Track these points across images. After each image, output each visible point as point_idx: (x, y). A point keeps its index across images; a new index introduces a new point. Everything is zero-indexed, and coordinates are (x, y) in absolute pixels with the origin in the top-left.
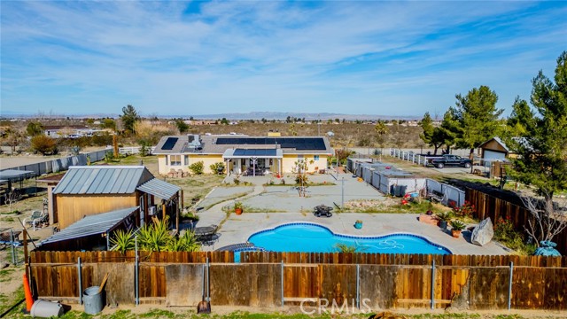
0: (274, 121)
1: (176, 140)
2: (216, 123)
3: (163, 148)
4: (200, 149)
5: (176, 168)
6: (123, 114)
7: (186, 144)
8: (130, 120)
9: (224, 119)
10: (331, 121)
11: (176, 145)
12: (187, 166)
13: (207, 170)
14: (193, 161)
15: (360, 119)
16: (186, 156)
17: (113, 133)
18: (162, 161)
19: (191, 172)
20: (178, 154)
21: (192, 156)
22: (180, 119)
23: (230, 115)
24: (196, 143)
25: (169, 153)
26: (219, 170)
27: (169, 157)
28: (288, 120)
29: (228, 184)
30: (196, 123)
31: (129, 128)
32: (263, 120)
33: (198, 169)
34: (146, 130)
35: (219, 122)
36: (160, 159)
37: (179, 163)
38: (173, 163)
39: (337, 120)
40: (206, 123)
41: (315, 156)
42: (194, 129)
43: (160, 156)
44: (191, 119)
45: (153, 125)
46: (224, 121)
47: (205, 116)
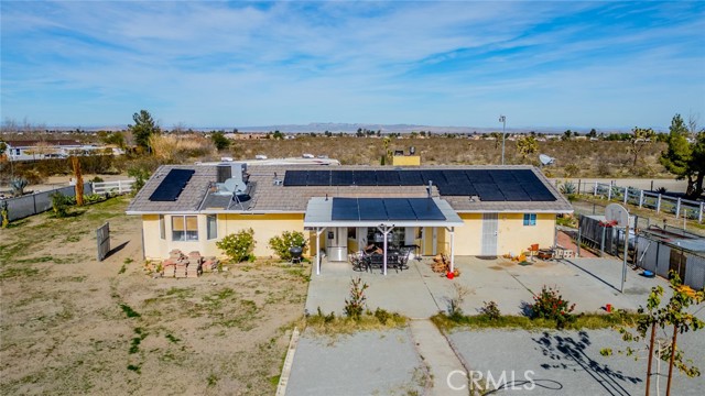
0: (341, 135)
1: (188, 174)
2: (268, 137)
3: (153, 198)
4: (244, 198)
5: (186, 246)
6: (134, 124)
7: (210, 185)
8: (144, 131)
9: (277, 132)
10: (415, 134)
11: (187, 191)
12: (213, 241)
13: (262, 250)
14: (228, 228)
15: (451, 132)
16: (212, 218)
17: (117, 152)
18: (151, 229)
19: (222, 256)
20: (191, 212)
21: (226, 217)
22: (222, 132)
23: (284, 127)
24: (235, 185)
25: (170, 211)
26: (293, 252)
27: (168, 219)
28: (360, 134)
29: (329, 319)
30: (242, 137)
31: (144, 145)
32: (326, 133)
33: (240, 249)
34: (167, 147)
35: (271, 136)
36: (146, 224)
37: (193, 234)
38: (177, 235)
39: (423, 134)
40: (255, 137)
41: (527, 217)
42: (238, 145)
43: (146, 217)
44: (235, 131)
45: (178, 139)
46: (277, 134)
47: (252, 128)
